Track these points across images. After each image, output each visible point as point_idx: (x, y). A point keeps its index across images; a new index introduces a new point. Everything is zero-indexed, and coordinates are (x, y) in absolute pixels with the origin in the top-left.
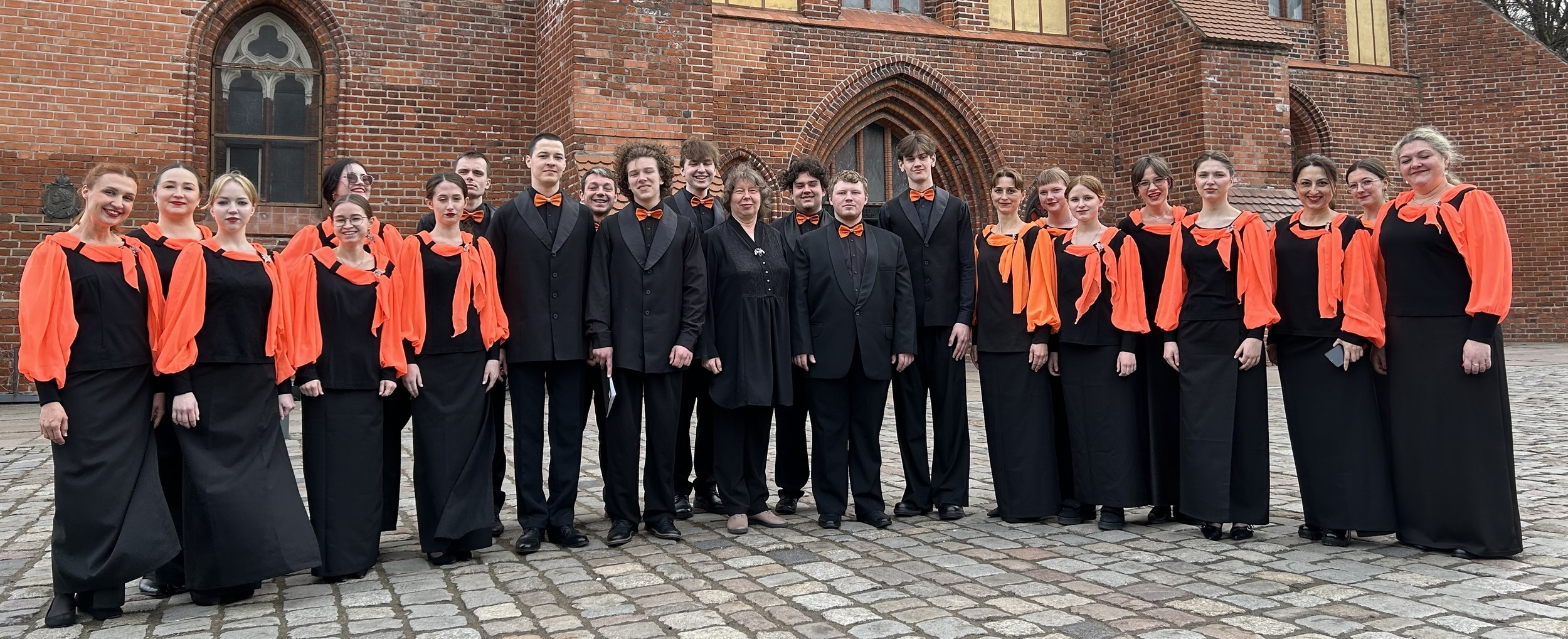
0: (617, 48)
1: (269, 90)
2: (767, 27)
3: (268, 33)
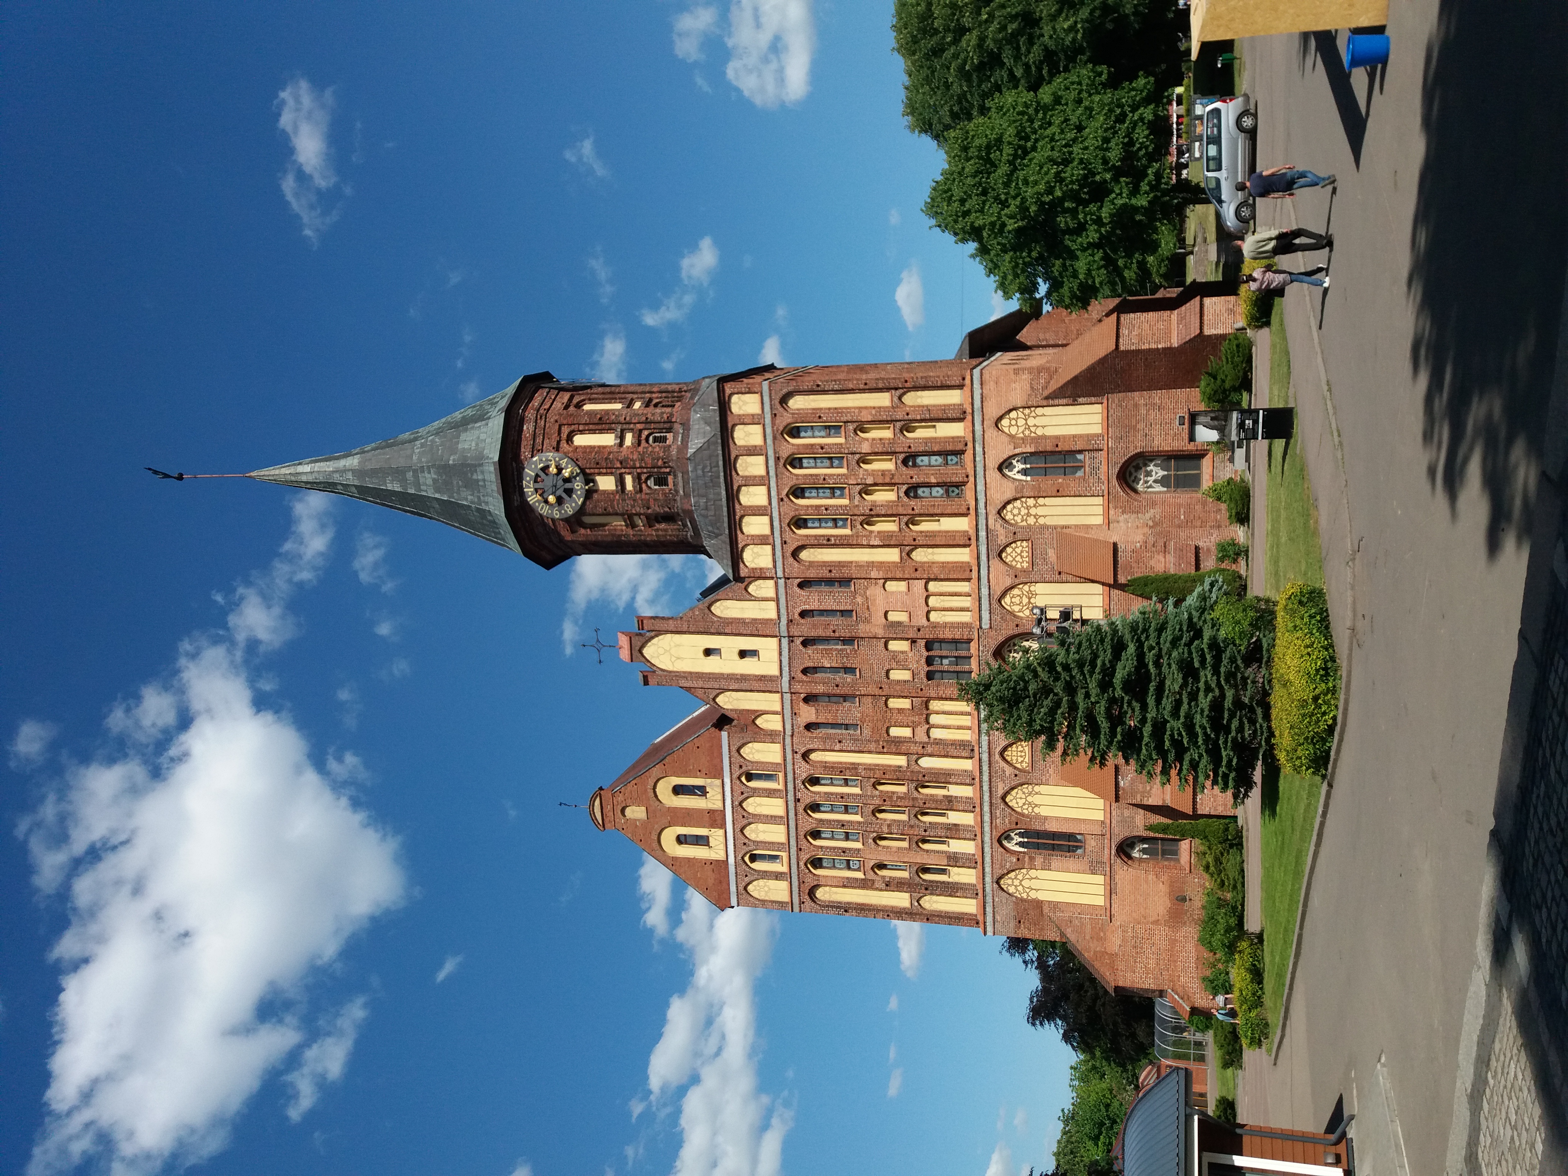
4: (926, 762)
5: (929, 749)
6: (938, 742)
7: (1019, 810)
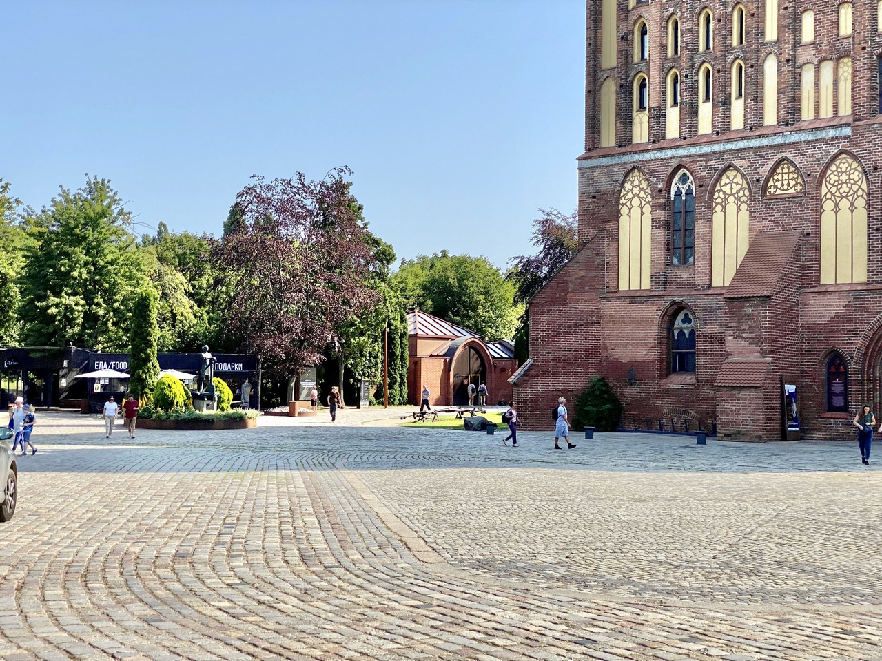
0: (739, 323)
1: (687, 336)
2: (846, 294)
3: (686, 315)
4: (771, 67)
5: (786, 69)
6: (797, 79)
7: (718, 188)
